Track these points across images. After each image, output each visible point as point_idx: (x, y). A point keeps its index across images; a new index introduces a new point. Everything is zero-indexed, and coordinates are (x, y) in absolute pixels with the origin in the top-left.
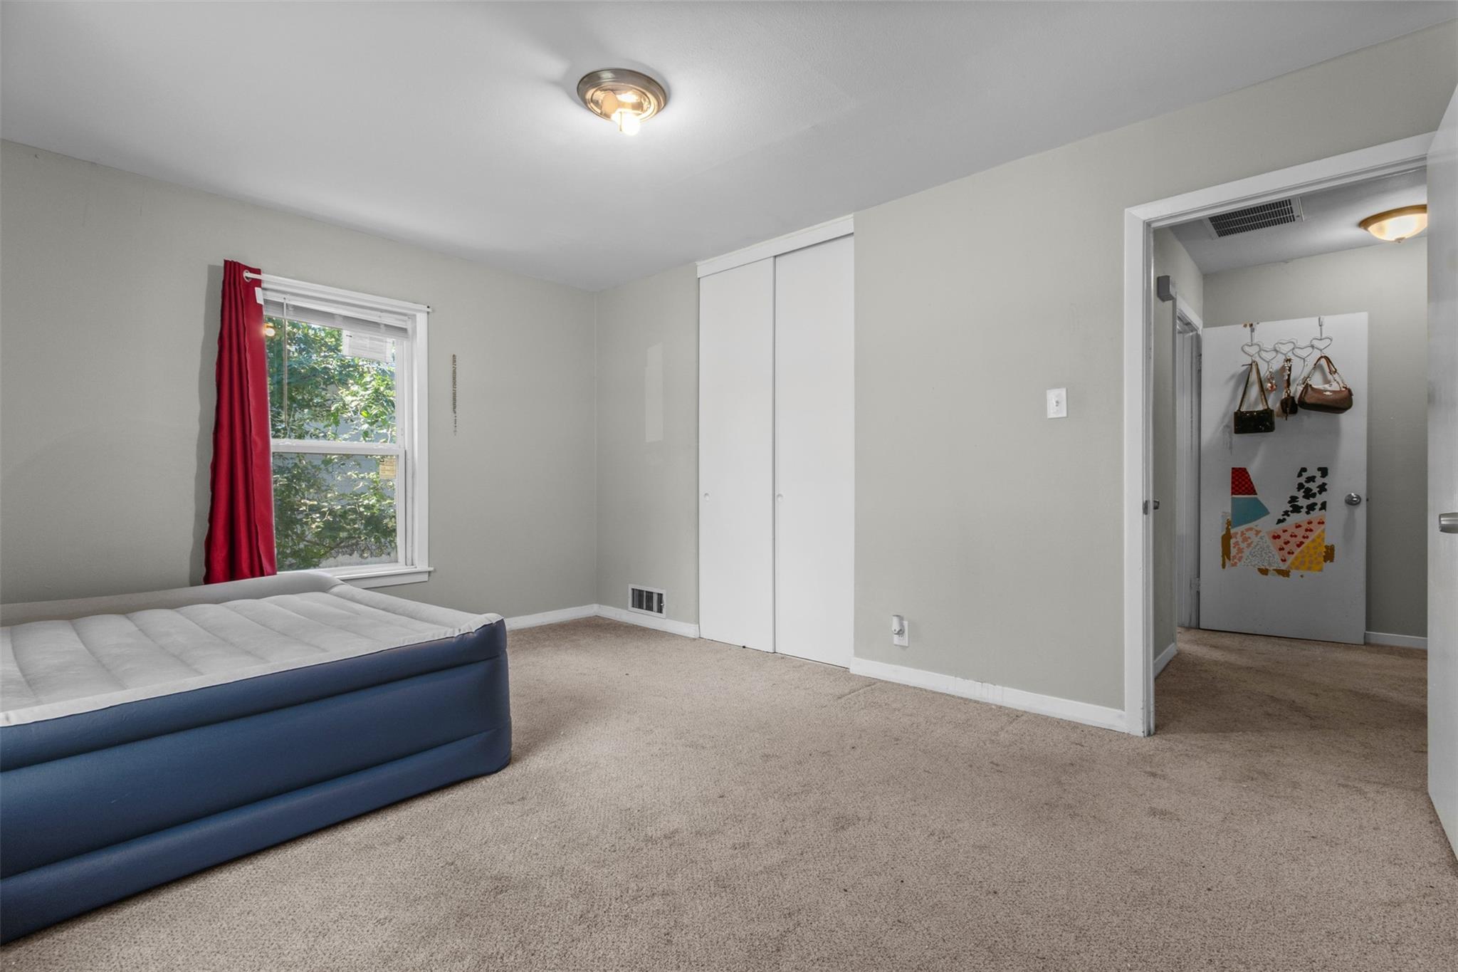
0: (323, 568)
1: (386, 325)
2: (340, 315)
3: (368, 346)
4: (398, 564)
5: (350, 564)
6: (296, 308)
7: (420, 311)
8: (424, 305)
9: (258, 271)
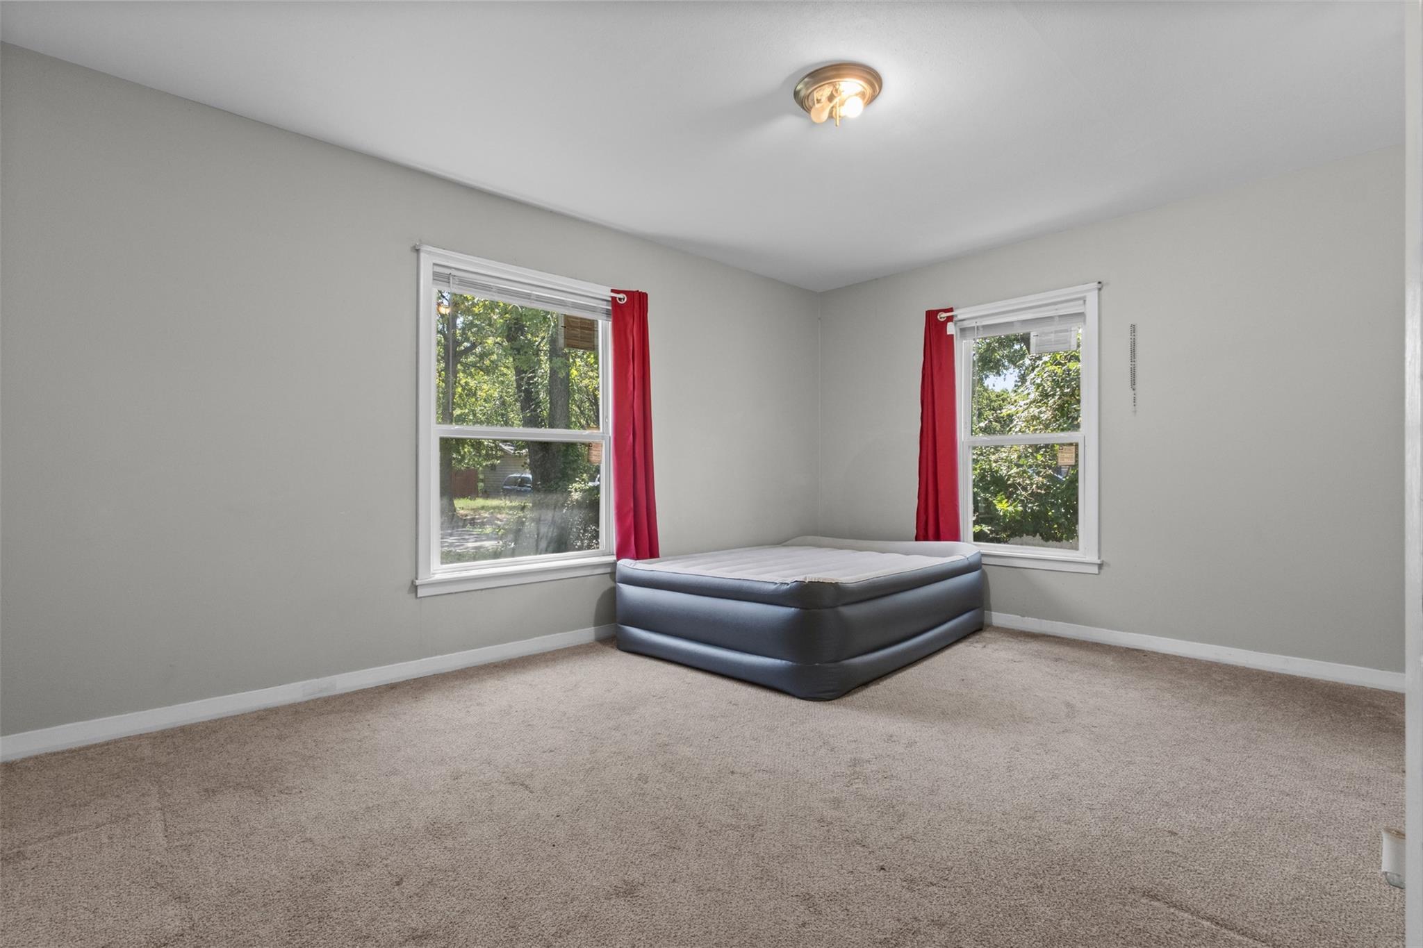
0: (1011, 544)
1: (1060, 316)
2: (1018, 321)
3: (1053, 340)
4: (1078, 552)
5: (1033, 545)
6: (985, 327)
7: (1088, 291)
8: (1093, 282)
9: (951, 310)
